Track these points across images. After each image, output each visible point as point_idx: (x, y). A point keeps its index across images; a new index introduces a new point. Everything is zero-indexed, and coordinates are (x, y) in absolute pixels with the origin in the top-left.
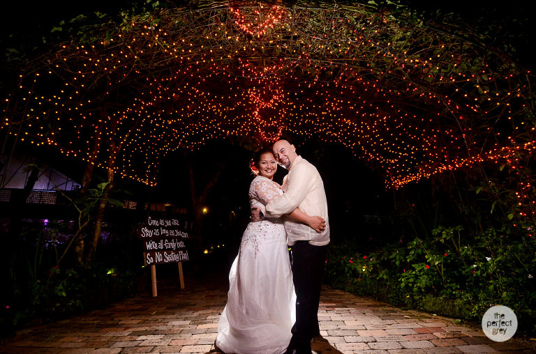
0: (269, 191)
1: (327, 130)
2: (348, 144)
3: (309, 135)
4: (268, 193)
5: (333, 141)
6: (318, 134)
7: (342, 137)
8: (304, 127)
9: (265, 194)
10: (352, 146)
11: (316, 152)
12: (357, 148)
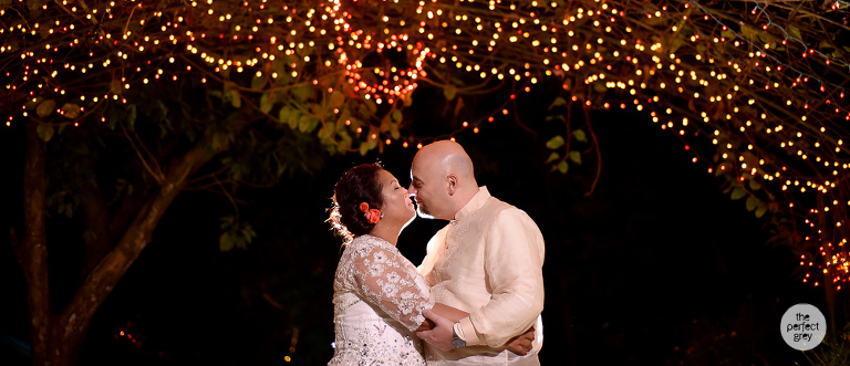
0: (389, 276)
1: (588, 70)
2: (664, 118)
3: (526, 81)
4: (386, 281)
5: (614, 106)
6: (556, 81)
7: (644, 96)
8: (505, 55)
9: (380, 283)
10: (678, 125)
11: (556, 142)
12: (700, 133)
